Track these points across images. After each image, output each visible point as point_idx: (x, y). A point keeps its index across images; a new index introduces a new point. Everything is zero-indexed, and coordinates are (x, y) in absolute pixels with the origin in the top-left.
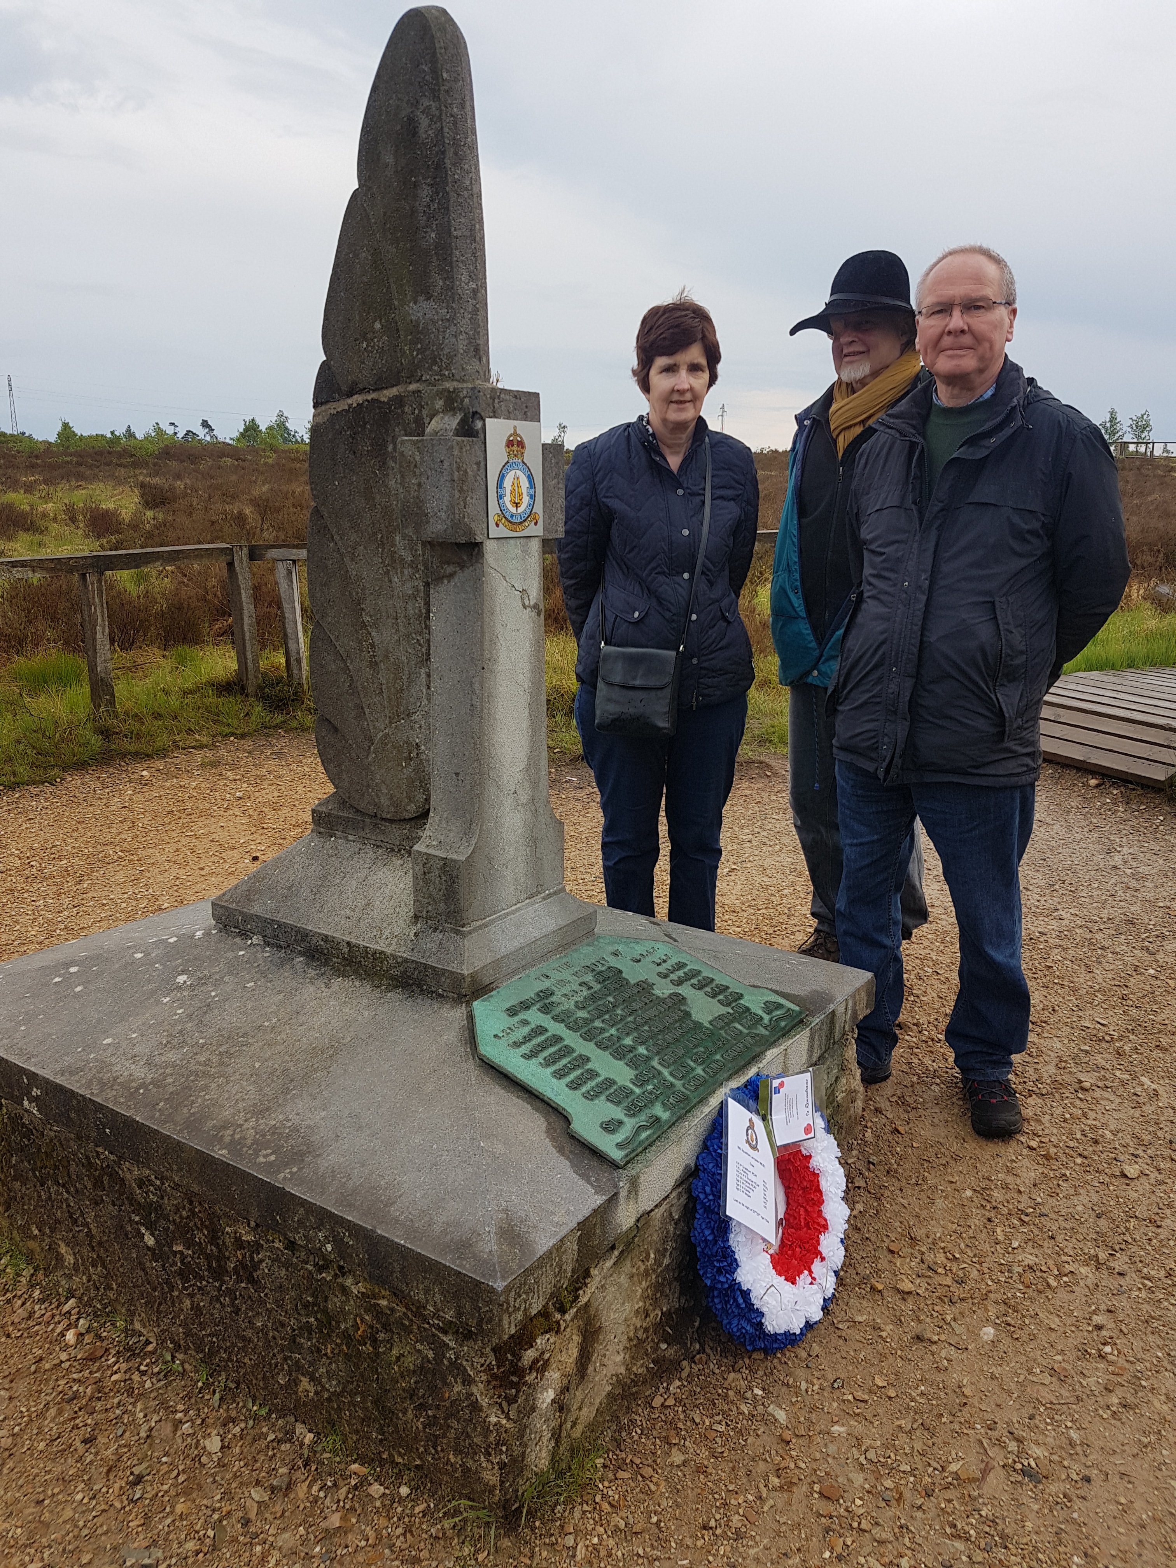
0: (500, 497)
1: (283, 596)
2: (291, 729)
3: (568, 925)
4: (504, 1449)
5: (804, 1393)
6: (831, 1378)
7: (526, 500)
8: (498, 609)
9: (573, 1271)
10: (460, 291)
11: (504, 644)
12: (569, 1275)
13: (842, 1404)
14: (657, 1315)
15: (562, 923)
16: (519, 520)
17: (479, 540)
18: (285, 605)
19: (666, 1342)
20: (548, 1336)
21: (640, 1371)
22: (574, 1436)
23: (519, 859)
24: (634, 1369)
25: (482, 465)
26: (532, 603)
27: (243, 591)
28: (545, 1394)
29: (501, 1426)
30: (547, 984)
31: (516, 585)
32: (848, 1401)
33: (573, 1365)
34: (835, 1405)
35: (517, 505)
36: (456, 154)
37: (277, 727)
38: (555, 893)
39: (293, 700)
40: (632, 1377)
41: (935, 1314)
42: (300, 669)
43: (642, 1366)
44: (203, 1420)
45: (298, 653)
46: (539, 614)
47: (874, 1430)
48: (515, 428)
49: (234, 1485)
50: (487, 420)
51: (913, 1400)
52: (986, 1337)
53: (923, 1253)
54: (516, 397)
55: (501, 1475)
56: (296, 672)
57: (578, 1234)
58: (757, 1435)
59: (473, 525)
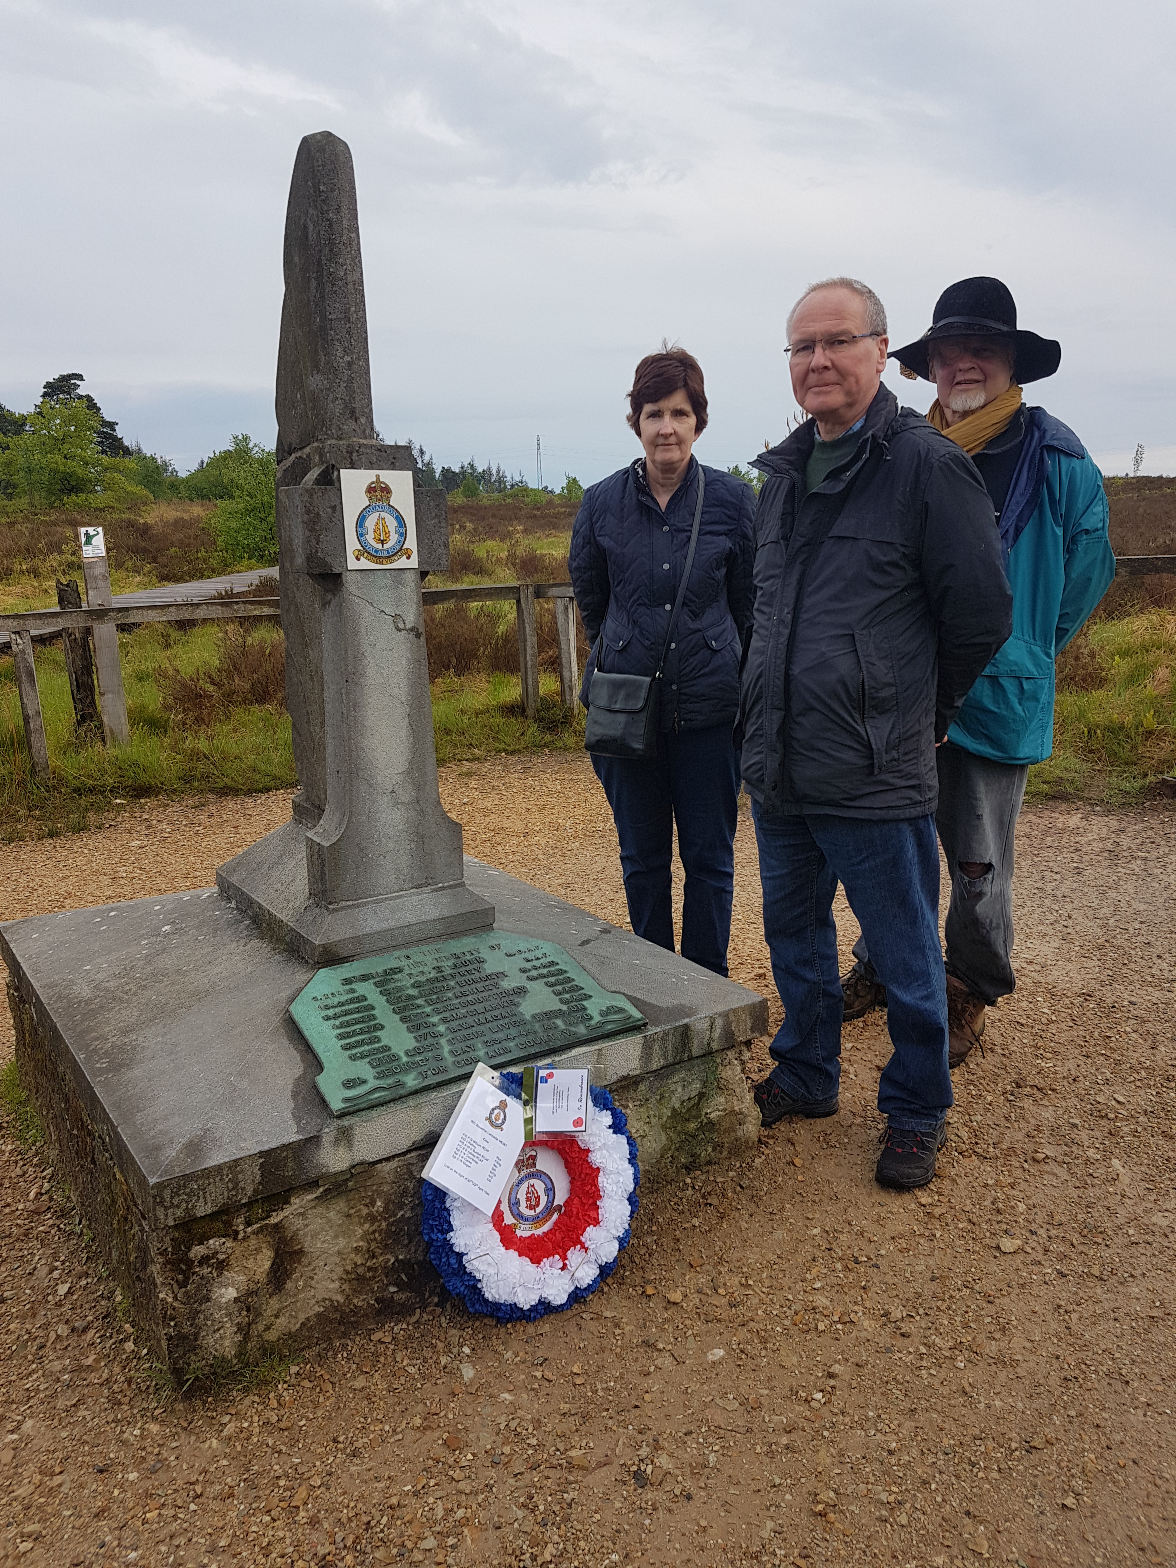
0: (360, 536)
1: (560, 629)
2: (556, 749)
3: (454, 916)
4: (172, 1324)
5: (503, 1361)
6: (539, 1354)
7: (394, 538)
8: (363, 631)
9: (255, 1191)
10: (335, 365)
11: (372, 661)
12: (249, 1193)
13: (529, 1378)
14: (389, 1260)
15: (446, 913)
16: (386, 554)
17: (336, 571)
18: (562, 638)
19: (398, 1287)
20: (223, 1240)
21: (360, 1304)
22: (266, 1338)
23: (401, 852)
24: (355, 1301)
25: (337, 508)
26: (408, 626)
27: (527, 625)
28: (223, 1290)
29: (167, 1303)
30: (404, 963)
31: (386, 610)
32: (536, 1377)
33: (264, 1276)
34: (523, 1377)
35: (383, 542)
36: (331, 251)
37: (545, 745)
38: (450, 887)
39: (562, 723)
40: (352, 1307)
41: (681, 1326)
42: (572, 695)
43: (364, 1300)
44: (70, 1271)
45: (571, 681)
46: (418, 636)
47: (536, 1406)
48: (378, 477)
49: (54, 1320)
50: (341, 471)
51: (595, 1392)
52: (710, 1357)
53: (720, 1273)
54: (379, 450)
55: (169, 1344)
56: (568, 697)
57: (261, 1161)
58: (436, 1384)
59: (328, 559)
